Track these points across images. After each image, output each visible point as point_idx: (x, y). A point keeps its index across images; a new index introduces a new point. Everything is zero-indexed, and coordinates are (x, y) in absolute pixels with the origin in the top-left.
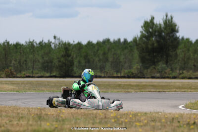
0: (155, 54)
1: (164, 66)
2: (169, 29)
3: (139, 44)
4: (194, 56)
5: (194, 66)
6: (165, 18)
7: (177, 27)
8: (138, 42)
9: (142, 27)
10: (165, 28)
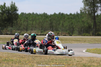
0: (6, 22)
2: (14, 9)
4: (23, 23)
5: (24, 28)
7: (17, 8)
10: (11, 9)
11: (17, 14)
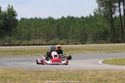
2: (11, 14)
4: (24, 31)
5: (25, 37)
6: (8, 7)
7: (16, 13)
11: (17, 20)
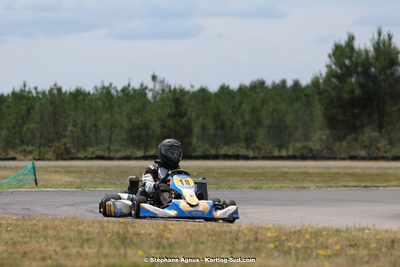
0: (356, 111)
1: (375, 134)
2: (385, 59)
3: (325, 91)
6: (376, 37)
8: (322, 87)
9: (330, 56)
10: (377, 58)
